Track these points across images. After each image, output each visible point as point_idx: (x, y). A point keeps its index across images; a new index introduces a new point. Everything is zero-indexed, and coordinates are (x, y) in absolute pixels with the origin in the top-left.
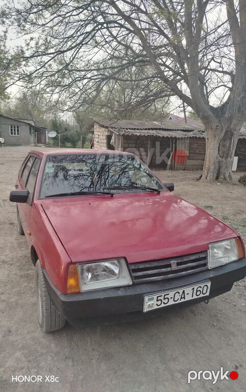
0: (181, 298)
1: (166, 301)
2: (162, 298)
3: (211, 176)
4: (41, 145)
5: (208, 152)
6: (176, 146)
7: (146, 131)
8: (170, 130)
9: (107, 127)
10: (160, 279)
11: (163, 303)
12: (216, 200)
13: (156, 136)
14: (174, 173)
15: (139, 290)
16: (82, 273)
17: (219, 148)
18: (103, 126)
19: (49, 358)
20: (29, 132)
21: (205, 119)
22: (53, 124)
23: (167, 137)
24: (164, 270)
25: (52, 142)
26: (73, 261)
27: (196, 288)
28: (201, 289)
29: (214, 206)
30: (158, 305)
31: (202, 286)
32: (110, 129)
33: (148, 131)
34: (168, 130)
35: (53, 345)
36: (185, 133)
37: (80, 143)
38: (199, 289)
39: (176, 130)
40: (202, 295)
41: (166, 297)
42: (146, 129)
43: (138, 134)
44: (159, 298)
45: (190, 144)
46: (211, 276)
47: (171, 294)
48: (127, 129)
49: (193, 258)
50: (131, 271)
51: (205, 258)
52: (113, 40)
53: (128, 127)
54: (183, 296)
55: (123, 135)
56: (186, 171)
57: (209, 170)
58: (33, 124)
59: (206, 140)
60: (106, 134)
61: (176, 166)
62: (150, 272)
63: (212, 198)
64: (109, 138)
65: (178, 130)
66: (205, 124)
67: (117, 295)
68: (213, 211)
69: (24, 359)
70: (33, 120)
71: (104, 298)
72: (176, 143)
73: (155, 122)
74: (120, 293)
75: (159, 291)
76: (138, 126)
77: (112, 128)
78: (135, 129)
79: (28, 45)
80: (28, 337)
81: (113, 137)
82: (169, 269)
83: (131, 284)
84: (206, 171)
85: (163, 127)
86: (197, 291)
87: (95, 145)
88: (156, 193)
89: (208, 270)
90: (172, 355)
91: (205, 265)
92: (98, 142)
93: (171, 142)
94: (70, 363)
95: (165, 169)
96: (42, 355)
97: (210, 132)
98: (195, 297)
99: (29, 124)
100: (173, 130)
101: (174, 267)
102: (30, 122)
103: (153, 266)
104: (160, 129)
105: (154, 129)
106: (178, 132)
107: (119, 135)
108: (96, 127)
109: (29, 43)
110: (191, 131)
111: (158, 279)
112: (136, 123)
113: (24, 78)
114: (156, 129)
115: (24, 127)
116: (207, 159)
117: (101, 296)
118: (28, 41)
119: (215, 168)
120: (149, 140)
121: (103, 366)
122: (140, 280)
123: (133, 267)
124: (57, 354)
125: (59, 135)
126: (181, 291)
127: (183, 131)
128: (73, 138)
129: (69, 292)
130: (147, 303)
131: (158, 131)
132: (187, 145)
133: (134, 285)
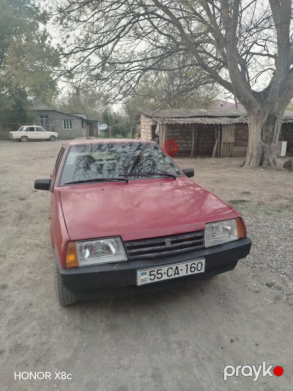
0: (175, 274)
1: (159, 276)
2: (155, 273)
3: (254, 162)
4: (93, 137)
5: (250, 138)
6: (221, 132)
7: (190, 119)
8: (216, 117)
9: (151, 117)
10: (155, 256)
11: (156, 278)
12: (255, 186)
13: (200, 123)
14: (219, 160)
15: (132, 266)
16: (81, 250)
17: (262, 133)
18: (147, 116)
19: (61, 327)
20: (81, 126)
21: (247, 104)
22: (104, 117)
23: (212, 124)
24: (158, 247)
25: (103, 134)
26: (71, 239)
27: (189, 264)
28: (196, 266)
29: (251, 192)
30: (152, 280)
31: (196, 263)
32: (155, 119)
33: (193, 119)
34: (213, 117)
35: (66, 317)
36: (230, 119)
37: (130, 134)
38: (193, 266)
39: (221, 117)
40: (196, 272)
41: (159, 272)
42: (191, 117)
43: (182, 123)
44: (152, 273)
45: (236, 130)
46: (207, 253)
47: (164, 269)
48: (171, 118)
49: (188, 236)
50: (127, 248)
51: (202, 237)
52: (153, 31)
53: (172, 116)
54: (177, 272)
55: (167, 124)
56: (232, 158)
57: (252, 156)
58: (85, 118)
59: (249, 125)
60: (151, 123)
61: (221, 153)
62: (144, 249)
63: (251, 184)
64: (154, 128)
65: (224, 117)
66: (247, 109)
67: (112, 270)
68: (249, 197)
69: (38, 328)
70: (85, 114)
71: (99, 272)
72: (221, 130)
73: (201, 110)
74: (115, 268)
75: (151, 267)
76: (183, 115)
77: (156, 117)
78: (179, 118)
79: (65, 42)
80: (46, 309)
81: (158, 127)
82: (163, 247)
83: (126, 259)
84: (249, 157)
85: (210, 114)
86: (191, 268)
87: (142, 136)
88: (171, 178)
89: (204, 248)
90: (172, 329)
91: (202, 243)
92: (144, 132)
93: (216, 129)
94: (78, 333)
95: (211, 157)
96: (55, 324)
97: (252, 118)
98: (189, 273)
99: (81, 118)
100: (218, 117)
101: (168, 245)
102: (82, 116)
103: (147, 243)
104: (205, 116)
105: (199, 116)
106: (224, 118)
107: (163, 124)
108: (142, 117)
109: (66, 41)
110: (237, 117)
111: (153, 256)
112: (181, 111)
113: (65, 73)
114: (201, 117)
115: (76, 121)
116: (250, 145)
117: (97, 270)
118: (65, 39)
119: (258, 154)
120: (193, 128)
121: (107, 336)
122: (134, 257)
123: (128, 245)
124: (68, 324)
125: (110, 127)
126: (174, 267)
127: (229, 117)
128: (123, 130)
129: (68, 266)
130: (140, 277)
131: (203, 118)
132: (233, 132)
133: (129, 261)
